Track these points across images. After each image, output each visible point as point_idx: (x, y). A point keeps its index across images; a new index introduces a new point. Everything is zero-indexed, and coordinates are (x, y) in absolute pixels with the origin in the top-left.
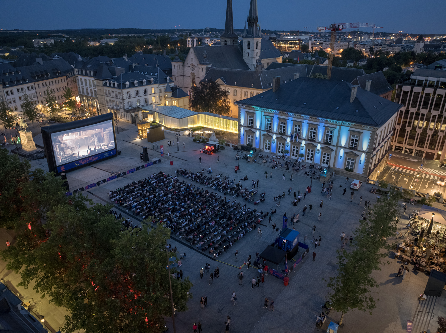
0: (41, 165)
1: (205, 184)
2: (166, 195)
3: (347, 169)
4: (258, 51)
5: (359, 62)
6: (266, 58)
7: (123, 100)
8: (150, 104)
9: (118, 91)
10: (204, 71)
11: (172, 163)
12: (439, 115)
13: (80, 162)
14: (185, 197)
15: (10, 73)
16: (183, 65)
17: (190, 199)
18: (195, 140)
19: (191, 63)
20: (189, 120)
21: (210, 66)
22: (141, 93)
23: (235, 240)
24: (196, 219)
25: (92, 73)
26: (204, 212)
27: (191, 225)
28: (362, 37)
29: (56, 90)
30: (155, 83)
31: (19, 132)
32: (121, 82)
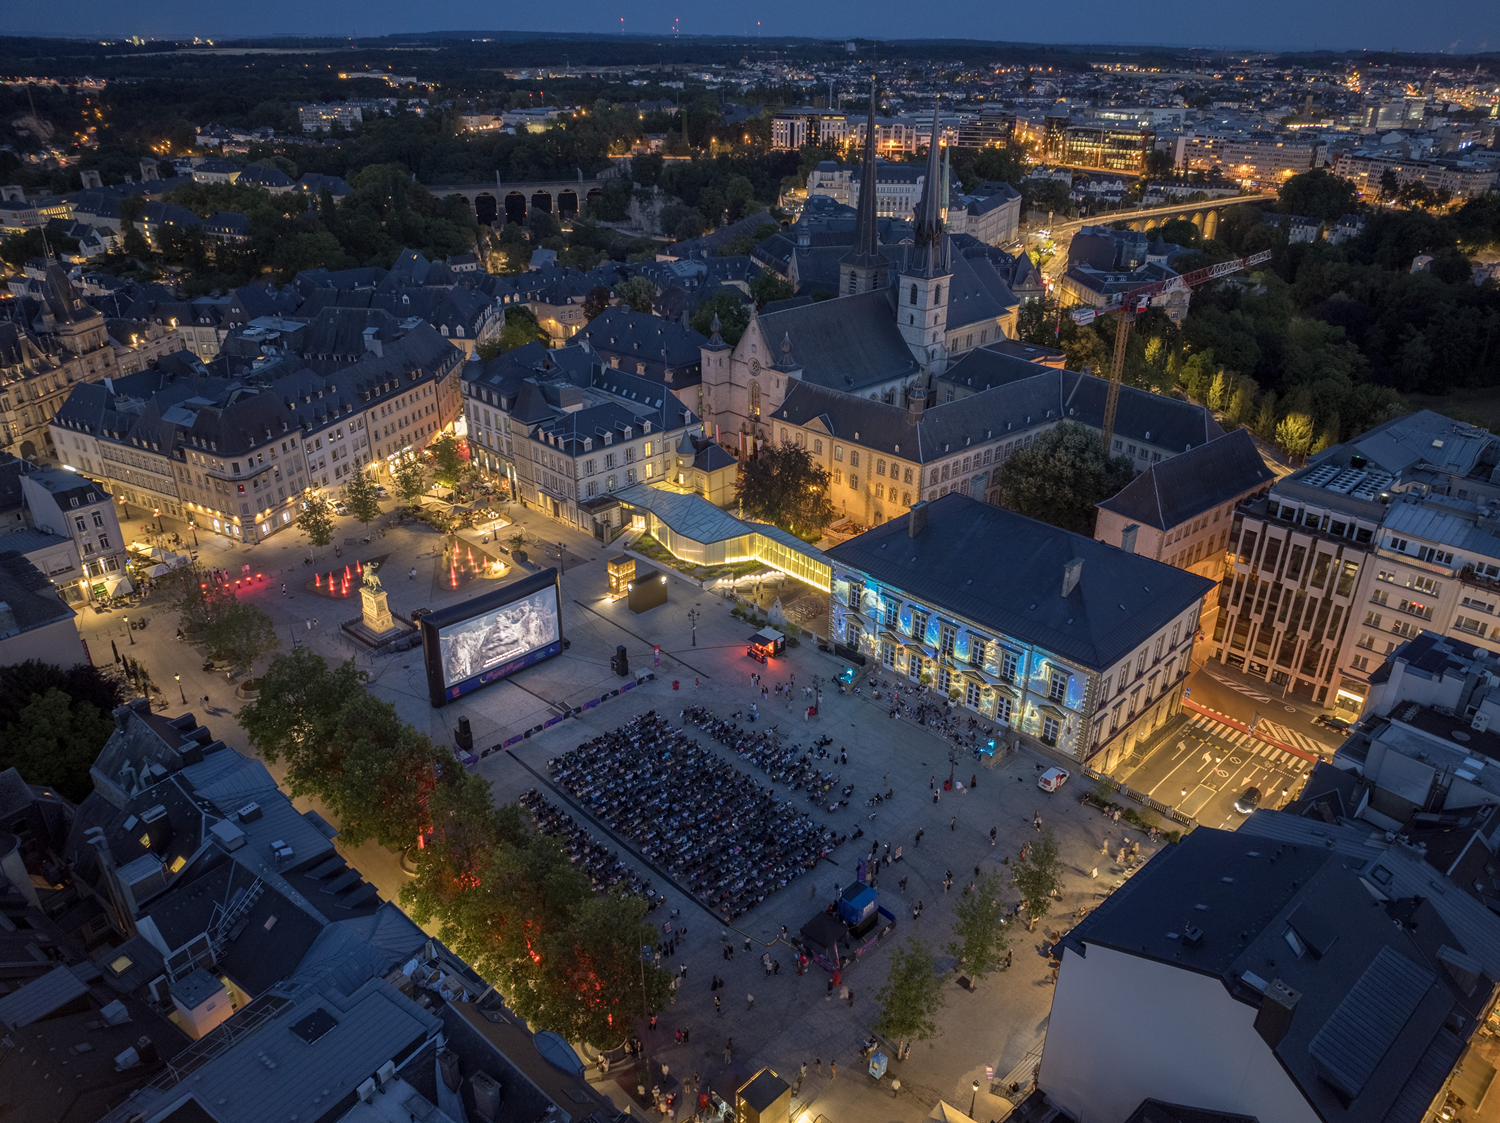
0: (406, 671)
1: (738, 749)
2: (657, 773)
3: (1044, 739)
4: (938, 311)
5: (1338, 227)
6: (964, 324)
7: (577, 481)
8: (640, 483)
9: (566, 458)
10: (783, 388)
11: (676, 685)
12: (1324, 599)
13: (488, 676)
14: (693, 782)
15: (315, 395)
16: (730, 357)
17: (701, 787)
18: (735, 613)
19: (752, 355)
20: (728, 546)
21: (798, 375)
22: (620, 458)
23: (770, 891)
24: (708, 837)
25: (504, 401)
26: (724, 824)
27: (696, 853)
28: (1381, 110)
29: (410, 418)
30: (654, 431)
31: (361, 590)
32: (572, 436)
